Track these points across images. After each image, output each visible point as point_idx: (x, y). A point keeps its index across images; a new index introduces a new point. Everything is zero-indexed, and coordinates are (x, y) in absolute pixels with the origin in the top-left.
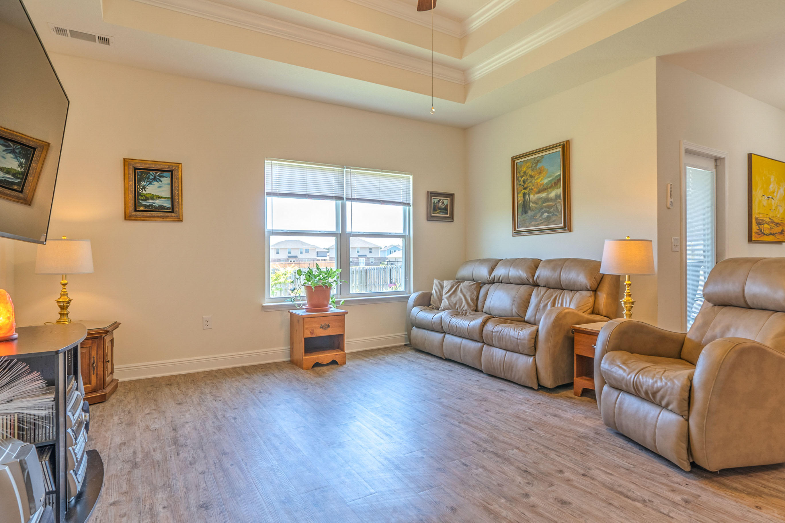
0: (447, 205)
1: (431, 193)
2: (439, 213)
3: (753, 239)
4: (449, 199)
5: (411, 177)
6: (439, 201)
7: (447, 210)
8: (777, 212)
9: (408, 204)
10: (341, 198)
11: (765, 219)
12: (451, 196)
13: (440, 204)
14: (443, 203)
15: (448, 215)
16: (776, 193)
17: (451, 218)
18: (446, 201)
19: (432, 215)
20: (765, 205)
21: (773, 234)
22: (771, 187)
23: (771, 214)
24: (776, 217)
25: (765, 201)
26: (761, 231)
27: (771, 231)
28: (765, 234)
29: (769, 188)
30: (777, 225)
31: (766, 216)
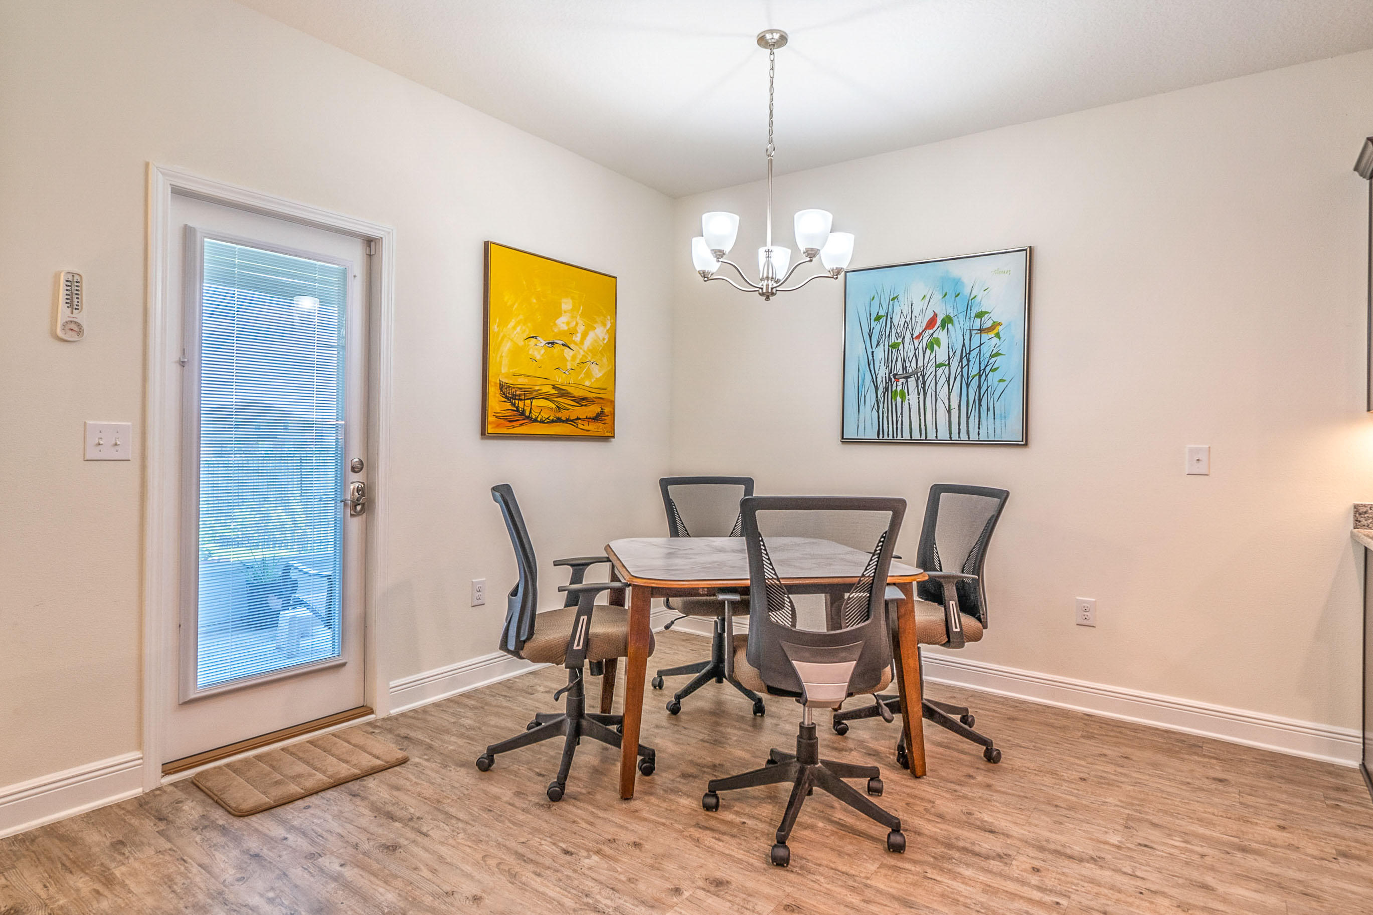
3: (490, 430)
8: (582, 375)
11: (537, 388)
16: (579, 335)
20: (538, 357)
21: (567, 421)
22: (562, 323)
23: (560, 379)
24: (578, 385)
25: (538, 350)
26: (523, 413)
27: (559, 415)
28: (535, 420)
29: (555, 324)
30: (581, 401)
31: (540, 382)
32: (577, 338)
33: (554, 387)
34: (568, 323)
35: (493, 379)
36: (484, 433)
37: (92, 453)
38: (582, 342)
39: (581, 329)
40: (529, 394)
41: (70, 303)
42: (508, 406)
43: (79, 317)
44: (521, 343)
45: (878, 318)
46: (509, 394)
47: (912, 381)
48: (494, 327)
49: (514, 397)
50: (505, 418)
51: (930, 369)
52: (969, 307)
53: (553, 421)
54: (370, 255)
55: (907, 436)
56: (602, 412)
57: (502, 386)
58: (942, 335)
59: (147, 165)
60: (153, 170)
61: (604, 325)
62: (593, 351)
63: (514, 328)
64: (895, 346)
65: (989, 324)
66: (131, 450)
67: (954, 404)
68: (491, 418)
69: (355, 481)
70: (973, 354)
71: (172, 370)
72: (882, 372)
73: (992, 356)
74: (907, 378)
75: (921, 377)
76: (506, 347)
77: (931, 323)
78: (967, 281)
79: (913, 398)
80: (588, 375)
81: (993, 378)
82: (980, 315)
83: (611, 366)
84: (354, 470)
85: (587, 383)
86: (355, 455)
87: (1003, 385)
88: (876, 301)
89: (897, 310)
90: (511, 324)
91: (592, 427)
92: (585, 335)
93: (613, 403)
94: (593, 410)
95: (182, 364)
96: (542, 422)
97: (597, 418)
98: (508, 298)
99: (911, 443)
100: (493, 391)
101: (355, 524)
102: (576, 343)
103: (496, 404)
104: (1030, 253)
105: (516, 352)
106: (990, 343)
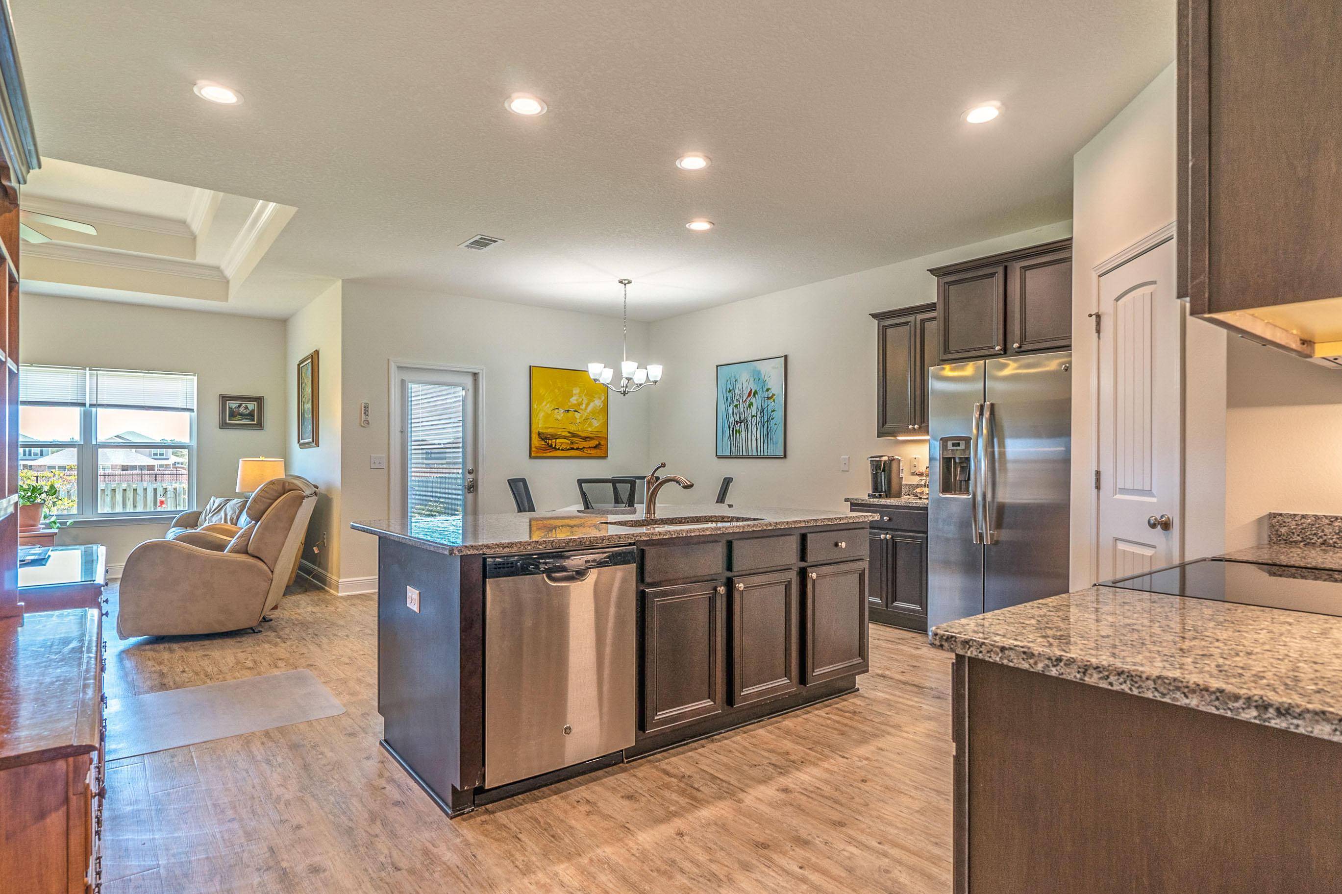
0: (253, 410)
1: (223, 397)
2: (239, 420)
3: (534, 455)
4: (256, 403)
5: (196, 378)
6: (240, 406)
7: (254, 416)
8: (587, 426)
9: (192, 410)
10: (83, 405)
11: (559, 434)
12: (259, 400)
13: (242, 409)
14: (246, 408)
15: (255, 422)
17: (260, 425)
18: (252, 406)
19: (228, 421)
20: (559, 418)
21: (577, 449)
22: (574, 400)
23: (572, 428)
24: (583, 431)
25: (560, 415)
26: (551, 446)
27: (572, 446)
28: (559, 449)
29: (569, 401)
30: (585, 439)
31: (560, 430)
32: (583, 406)
33: (569, 432)
34: (577, 400)
35: (535, 431)
36: (531, 457)
37: (373, 466)
38: (586, 408)
39: (585, 402)
40: (555, 437)
41: (365, 414)
42: (543, 443)
43: (369, 418)
44: (550, 412)
45: (730, 391)
46: (542, 436)
47: (743, 424)
48: (534, 406)
49: (546, 438)
50: (540, 449)
51: (749, 419)
52: (763, 386)
53: (568, 449)
54: (475, 380)
55: (741, 454)
56: (600, 444)
57: (539, 434)
58: (753, 400)
59: (388, 360)
60: (390, 361)
61: (600, 398)
62: (593, 412)
63: (546, 405)
64: (736, 406)
65: (770, 395)
66: (385, 465)
67: (759, 437)
68: (534, 449)
69: (470, 477)
70: (765, 410)
71: (398, 434)
72: (732, 420)
73: (772, 411)
74: (741, 423)
75: (745, 421)
76: (541, 415)
77: (749, 395)
78: (763, 372)
79: (743, 433)
80: (590, 425)
81: (772, 422)
82: (768, 390)
83: (605, 420)
84: (469, 473)
85: (590, 429)
86: (470, 467)
87: (776, 426)
88: (729, 382)
89: (737, 387)
90: (544, 404)
91: (593, 452)
92: (588, 405)
93: (607, 439)
94: (594, 443)
95: (402, 432)
96: (562, 450)
97: (596, 447)
98: (542, 391)
99: (743, 457)
100: (535, 436)
101: (470, 496)
102: (582, 409)
103: (536, 442)
104: (786, 357)
105: (547, 417)
106: (772, 404)
